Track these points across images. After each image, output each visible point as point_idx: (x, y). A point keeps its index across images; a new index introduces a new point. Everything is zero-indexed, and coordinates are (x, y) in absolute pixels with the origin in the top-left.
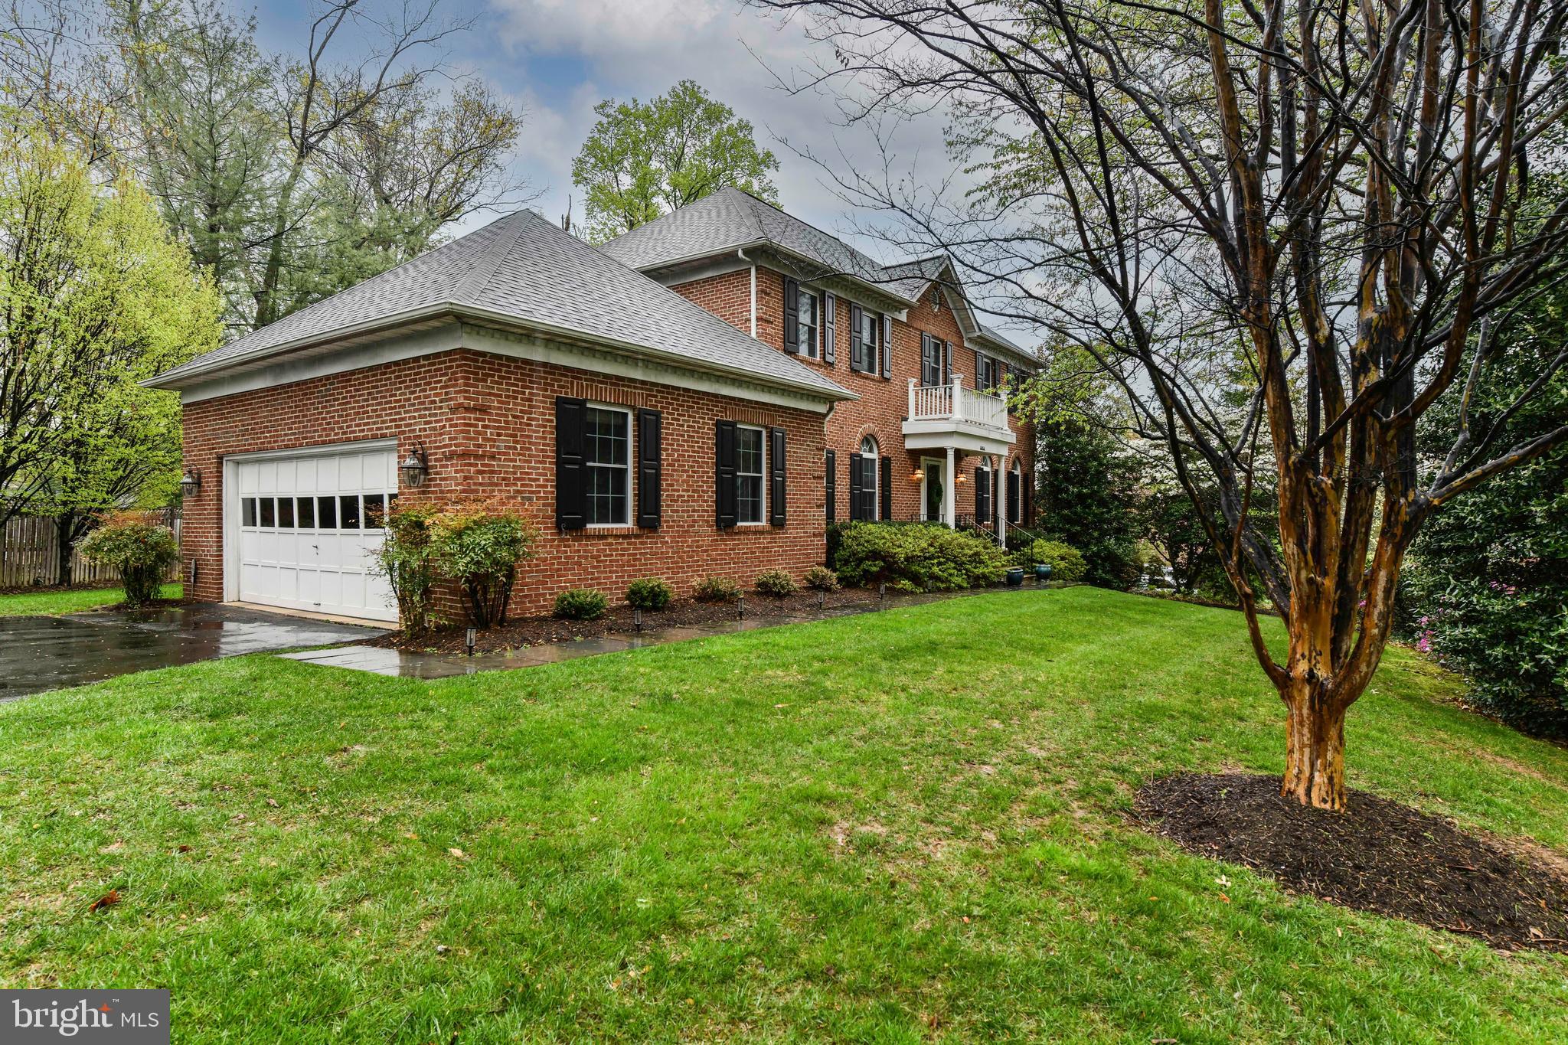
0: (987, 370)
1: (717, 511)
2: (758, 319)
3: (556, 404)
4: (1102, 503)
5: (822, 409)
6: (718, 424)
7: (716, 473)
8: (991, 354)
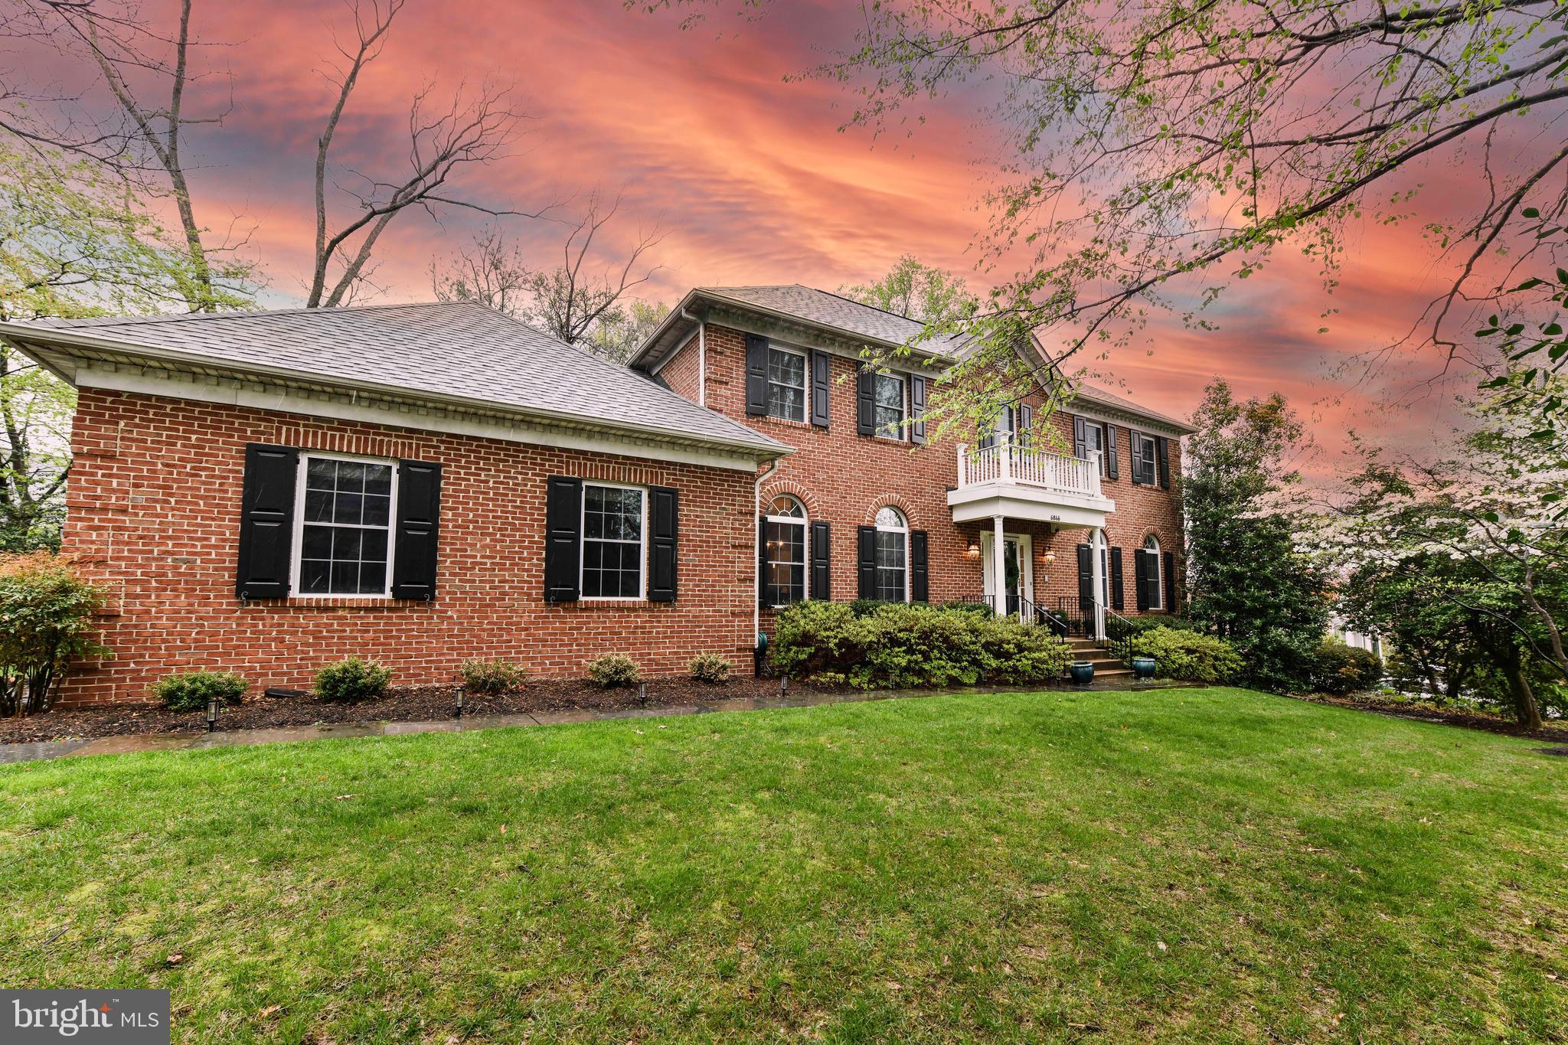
0: (1098, 436)
1: (546, 582)
2: (708, 380)
3: (247, 452)
4: (1267, 583)
5: (750, 467)
6: (551, 481)
7: (547, 538)
8: (1101, 418)
